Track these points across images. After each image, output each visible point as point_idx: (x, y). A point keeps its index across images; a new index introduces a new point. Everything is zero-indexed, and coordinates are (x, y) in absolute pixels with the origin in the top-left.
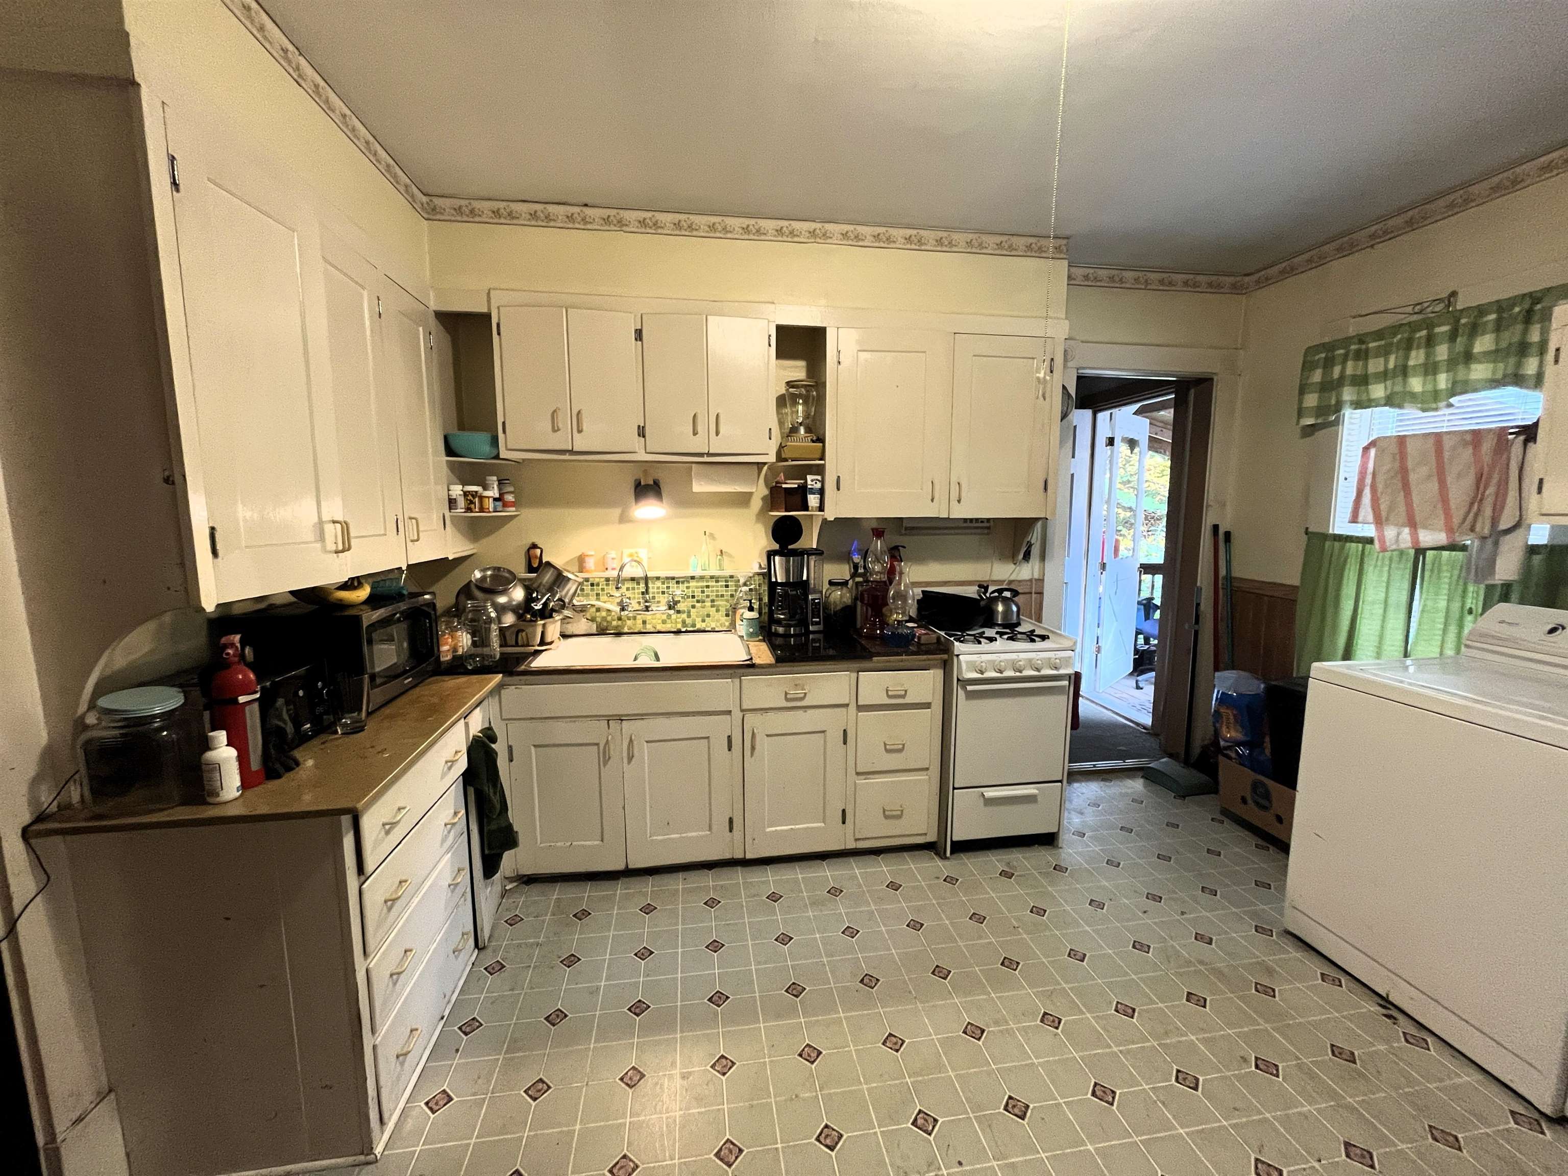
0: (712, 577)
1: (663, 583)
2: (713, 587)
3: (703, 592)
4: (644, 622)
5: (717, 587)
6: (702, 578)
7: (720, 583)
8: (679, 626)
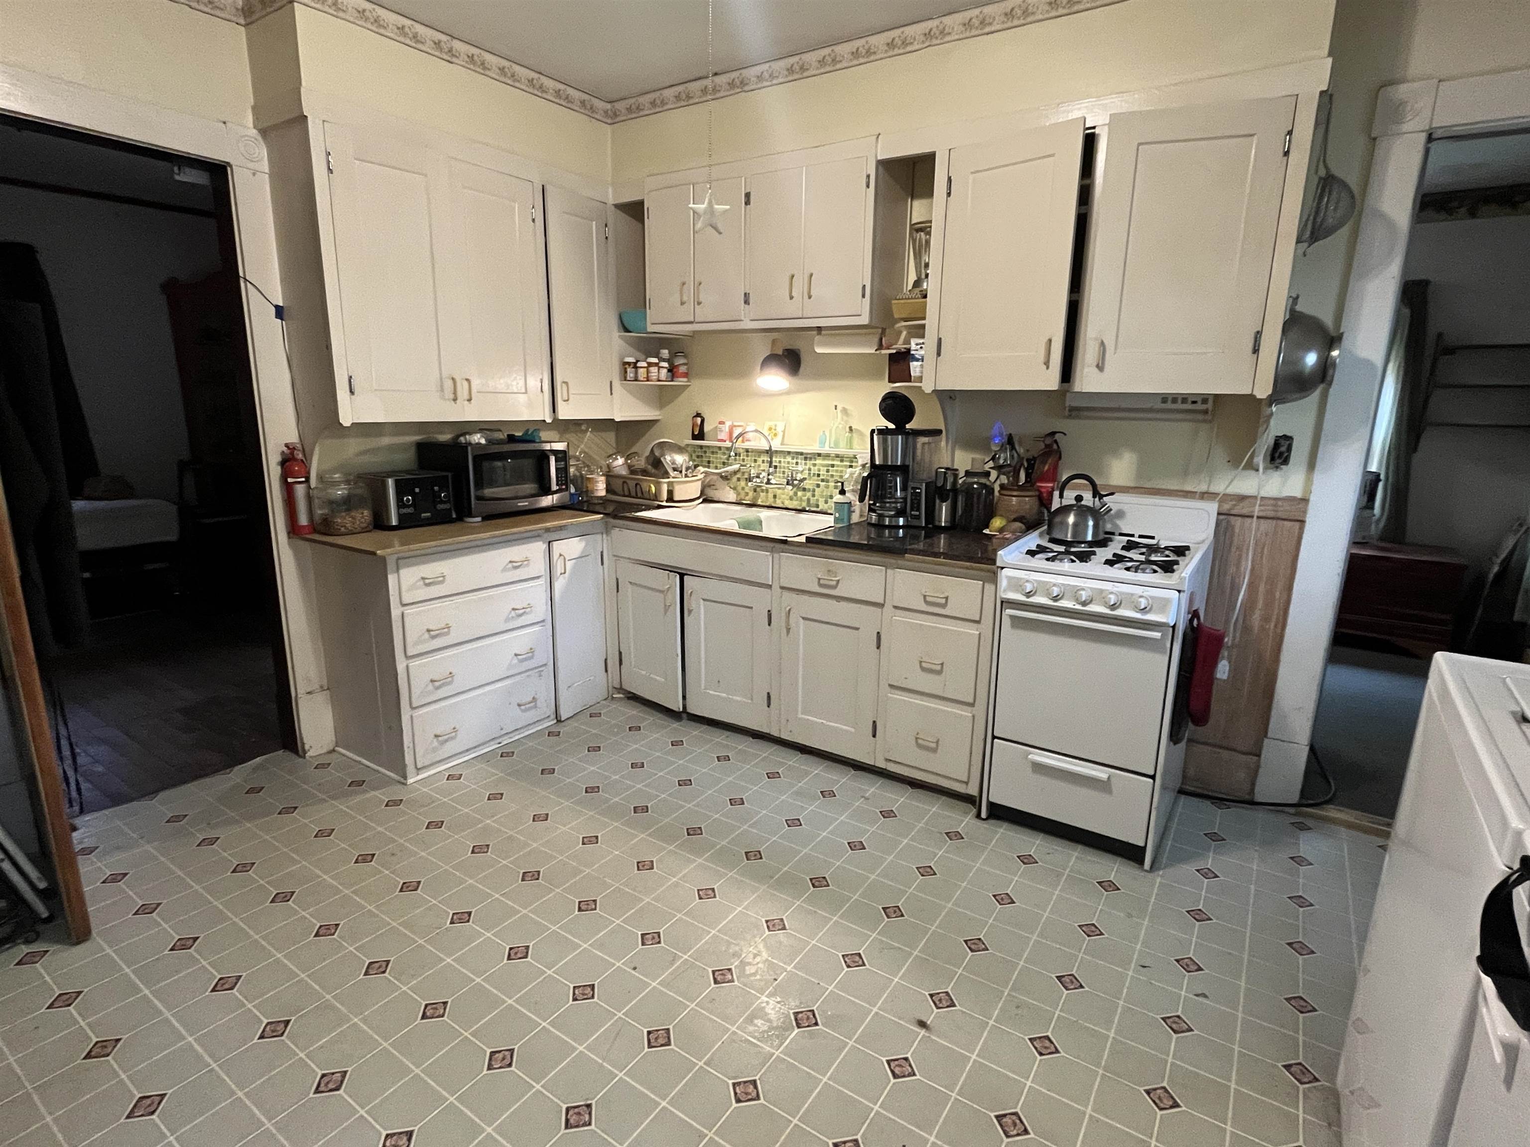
0: (837, 456)
1: (793, 459)
2: (838, 466)
3: (828, 471)
4: (775, 497)
5: (842, 466)
6: (827, 456)
7: (845, 463)
8: (804, 504)
